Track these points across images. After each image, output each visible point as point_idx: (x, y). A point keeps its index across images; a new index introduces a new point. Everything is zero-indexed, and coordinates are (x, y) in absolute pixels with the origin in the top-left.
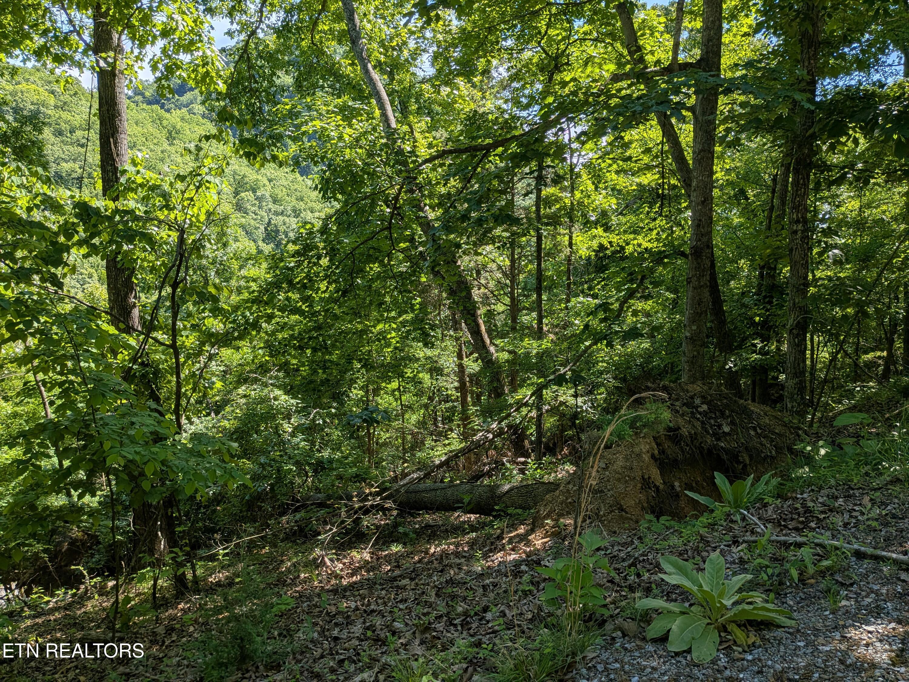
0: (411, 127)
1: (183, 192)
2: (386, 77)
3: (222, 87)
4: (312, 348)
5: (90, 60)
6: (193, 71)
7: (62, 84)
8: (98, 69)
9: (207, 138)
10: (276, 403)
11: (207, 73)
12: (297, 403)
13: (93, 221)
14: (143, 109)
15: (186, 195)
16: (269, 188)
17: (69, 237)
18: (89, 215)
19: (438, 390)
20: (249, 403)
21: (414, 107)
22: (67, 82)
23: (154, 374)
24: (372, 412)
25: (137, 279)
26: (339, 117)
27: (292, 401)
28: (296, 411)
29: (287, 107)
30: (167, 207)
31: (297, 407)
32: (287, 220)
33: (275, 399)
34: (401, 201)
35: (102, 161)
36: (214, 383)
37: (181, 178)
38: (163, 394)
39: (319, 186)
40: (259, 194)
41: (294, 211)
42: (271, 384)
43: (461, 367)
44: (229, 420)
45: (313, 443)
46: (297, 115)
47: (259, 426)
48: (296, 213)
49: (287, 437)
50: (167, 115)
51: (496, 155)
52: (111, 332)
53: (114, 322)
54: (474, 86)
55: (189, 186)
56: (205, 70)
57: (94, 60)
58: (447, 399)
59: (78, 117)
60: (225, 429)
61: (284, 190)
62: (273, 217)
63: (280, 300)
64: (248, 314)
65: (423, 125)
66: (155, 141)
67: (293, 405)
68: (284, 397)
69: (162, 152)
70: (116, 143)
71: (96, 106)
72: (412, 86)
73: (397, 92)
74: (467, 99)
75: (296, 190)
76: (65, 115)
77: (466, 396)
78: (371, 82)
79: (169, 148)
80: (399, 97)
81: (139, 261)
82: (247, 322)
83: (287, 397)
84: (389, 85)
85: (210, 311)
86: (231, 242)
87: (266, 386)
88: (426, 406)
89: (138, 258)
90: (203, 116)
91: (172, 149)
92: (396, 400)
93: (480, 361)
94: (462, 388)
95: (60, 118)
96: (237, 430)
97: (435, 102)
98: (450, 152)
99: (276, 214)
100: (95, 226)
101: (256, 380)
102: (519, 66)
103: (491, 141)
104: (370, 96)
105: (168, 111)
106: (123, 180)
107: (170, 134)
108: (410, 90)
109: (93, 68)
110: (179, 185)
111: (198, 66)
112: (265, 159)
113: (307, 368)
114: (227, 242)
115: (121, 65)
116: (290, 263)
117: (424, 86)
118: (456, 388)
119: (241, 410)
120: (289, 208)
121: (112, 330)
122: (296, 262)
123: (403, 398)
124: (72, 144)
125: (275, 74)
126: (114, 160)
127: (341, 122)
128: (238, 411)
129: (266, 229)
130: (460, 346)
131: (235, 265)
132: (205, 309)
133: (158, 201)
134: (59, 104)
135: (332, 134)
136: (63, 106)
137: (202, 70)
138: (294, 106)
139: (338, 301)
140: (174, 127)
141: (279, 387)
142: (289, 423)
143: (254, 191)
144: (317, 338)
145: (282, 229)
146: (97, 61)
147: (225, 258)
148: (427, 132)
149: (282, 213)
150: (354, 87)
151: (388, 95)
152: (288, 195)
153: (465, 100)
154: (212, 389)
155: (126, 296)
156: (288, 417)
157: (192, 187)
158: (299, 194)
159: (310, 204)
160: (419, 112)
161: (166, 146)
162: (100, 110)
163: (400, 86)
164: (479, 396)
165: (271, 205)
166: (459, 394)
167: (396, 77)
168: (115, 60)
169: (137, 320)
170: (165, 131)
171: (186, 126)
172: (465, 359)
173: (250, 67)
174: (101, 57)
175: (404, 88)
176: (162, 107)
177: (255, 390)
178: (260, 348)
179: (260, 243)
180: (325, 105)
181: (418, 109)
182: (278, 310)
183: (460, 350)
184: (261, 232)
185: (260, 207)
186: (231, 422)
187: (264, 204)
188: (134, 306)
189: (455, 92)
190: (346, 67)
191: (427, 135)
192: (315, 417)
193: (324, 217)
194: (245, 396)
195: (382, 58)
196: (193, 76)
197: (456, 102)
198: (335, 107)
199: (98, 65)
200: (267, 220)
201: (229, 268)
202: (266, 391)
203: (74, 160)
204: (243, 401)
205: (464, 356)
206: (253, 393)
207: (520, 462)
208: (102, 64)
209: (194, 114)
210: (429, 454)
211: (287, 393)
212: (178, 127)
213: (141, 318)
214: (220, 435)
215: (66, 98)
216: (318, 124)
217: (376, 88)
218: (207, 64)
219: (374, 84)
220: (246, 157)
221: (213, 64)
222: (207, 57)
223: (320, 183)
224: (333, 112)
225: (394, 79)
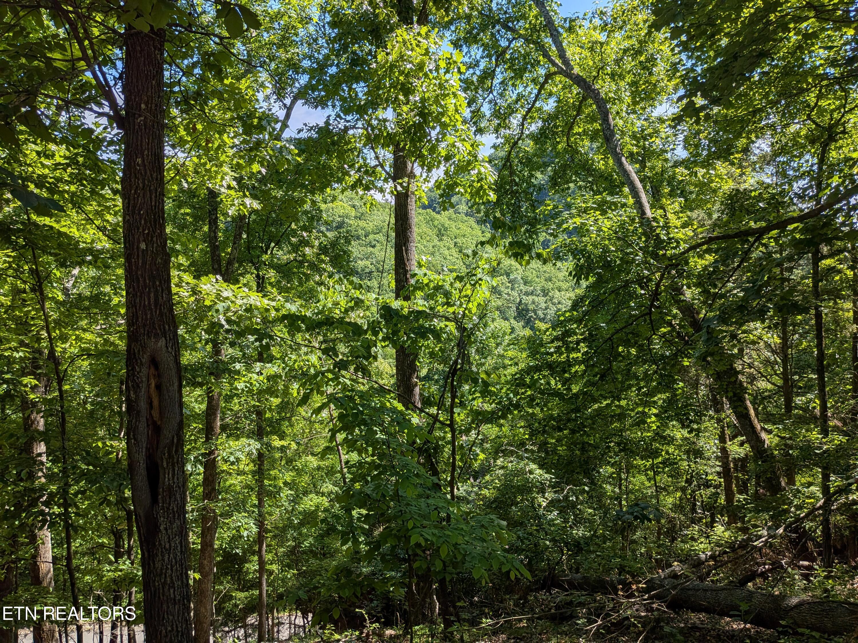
0: (665, 211)
1: (461, 291)
2: (637, 166)
3: (493, 197)
4: (570, 429)
5: (389, 186)
6: (469, 186)
7: (368, 206)
8: (395, 193)
9: (482, 243)
10: (532, 476)
11: (481, 186)
12: (551, 478)
13: (394, 321)
14: (419, 213)
15: (464, 293)
16: (520, 271)
17: (375, 334)
18: (391, 315)
19: (697, 474)
20: (507, 475)
21: (667, 190)
22: (372, 204)
23: (434, 449)
24: (643, 509)
25: (420, 362)
26: (598, 213)
27: (547, 476)
28: (549, 486)
29: (549, 208)
30: (448, 304)
31: (550, 482)
32: (536, 299)
33: (531, 472)
34: (663, 288)
35: (396, 265)
36: (478, 455)
37: (460, 278)
38: (441, 467)
39: (573, 273)
40: (512, 277)
41: (543, 291)
42: (527, 458)
43: (724, 450)
44: (489, 489)
45: (566, 521)
46: (558, 214)
47: (515, 497)
48: (545, 292)
49: (541, 512)
50: (438, 216)
51: (771, 238)
52: (399, 409)
53: (401, 398)
54: (732, 164)
55: (465, 284)
56: (479, 184)
57: (393, 186)
58: (707, 485)
59: (371, 224)
60: (485, 497)
61: (534, 272)
62: (524, 297)
63: (542, 384)
64: (511, 395)
65: (676, 206)
66: (428, 238)
67: (547, 480)
68: (538, 471)
69: (433, 247)
70: (407, 250)
71: (393, 221)
72: (664, 171)
73: (649, 178)
74: (725, 177)
75: (545, 272)
76: (362, 223)
77: (731, 483)
78: (625, 173)
79: (438, 243)
80: (651, 182)
81: (423, 348)
82: (511, 403)
83: (541, 472)
84: (641, 172)
85: (480, 392)
86: (490, 323)
87: (522, 459)
88: (683, 490)
89: (423, 345)
90: (467, 215)
91: (441, 244)
92: (649, 480)
93: (746, 445)
94: (726, 473)
95: (358, 226)
96: (496, 500)
97: (689, 183)
98: (717, 238)
99: (527, 294)
100: (396, 325)
101: (512, 453)
102: (784, 140)
103: (764, 224)
104: (623, 184)
105: (438, 213)
106: (412, 281)
107: (440, 230)
108: (662, 175)
109: (392, 192)
110: (458, 285)
111: (473, 181)
112: (531, 258)
113: (565, 448)
114: (486, 322)
115: (413, 187)
116: (550, 349)
117: (677, 170)
118: (719, 474)
119: (500, 480)
120: (538, 288)
121: (400, 407)
122: (556, 347)
123: (658, 478)
124: (366, 246)
125: (532, 176)
126: (405, 264)
127: (600, 217)
128: (497, 481)
129: (517, 308)
130: (723, 428)
131: (492, 343)
132: (475, 391)
133: (441, 299)
134: (359, 214)
135: (592, 228)
136: (360, 217)
137: (477, 185)
138: (555, 207)
139: (596, 384)
140: (443, 226)
141: (534, 461)
142: (544, 497)
143: (508, 275)
144: (575, 420)
145: (531, 307)
146: (395, 186)
147: (484, 338)
148: (681, 212)
149: (532, 294)
150: (606, 178)
151: (641, 181)
152: (538, 277)
153: (722, 179)
154: (476, 460)
155: (410, 377)
156: (542, 491)
157: (468, 286)
158: (547, 275)
159: (558, 284)
160: (672, 194)
161: (436, 241)
162: (395, 224)
163: (652, 172)
164: (745, 483)
165: (522, 287)
166: (722, 480)
167: (648, 164)
168: (409, 184)
169: (417, 397)
170: (436, 230)
171: (453, 225)
172: (729, 443)
173: (512, 173)
174: (398, 183)
175: (657, 173)
176: (434, 210)
177: (512, 462)
178: (521, 427)
179: (512, 321)
180: (584, 202)
181: (671, 191)
182: (539, 393)
183: (723, 432)
184: (512, 312)
185: (512, 289)
186: (491, 491)
187: (516, 285)
188: (416, 385)
189: (711, 172)
190: (599, 162)
191: (681, 215)
192: (568, 493)
193: (574, 298)
194: (502, 468)
195: (635, 150)
196: (469, 190)
197: (712, 181)
198: (593, 203)
199: (396, 189)
200: (518, 300)
201: (488, 346)
202: (522, 464)
203: (367, 259)
204: (501, 472)
205: (728, 440)
206: (510, 465)
207: (803, 566)
208: (399, 188)
209: (459, 213)
210: (693, 546)
211: (541, 467)
212: (446, 225)
213: (421, 395)
214: (481, 503)
215: (363, 209)
216: (578, 221)
217: (630, 179)
218: (482, 179)
219: (628, 175)
220: (514, 257)
221: (486, 179)
222: (481, 174)
223: (574, 270)
224: (592, 208)
225: (645, 166)
